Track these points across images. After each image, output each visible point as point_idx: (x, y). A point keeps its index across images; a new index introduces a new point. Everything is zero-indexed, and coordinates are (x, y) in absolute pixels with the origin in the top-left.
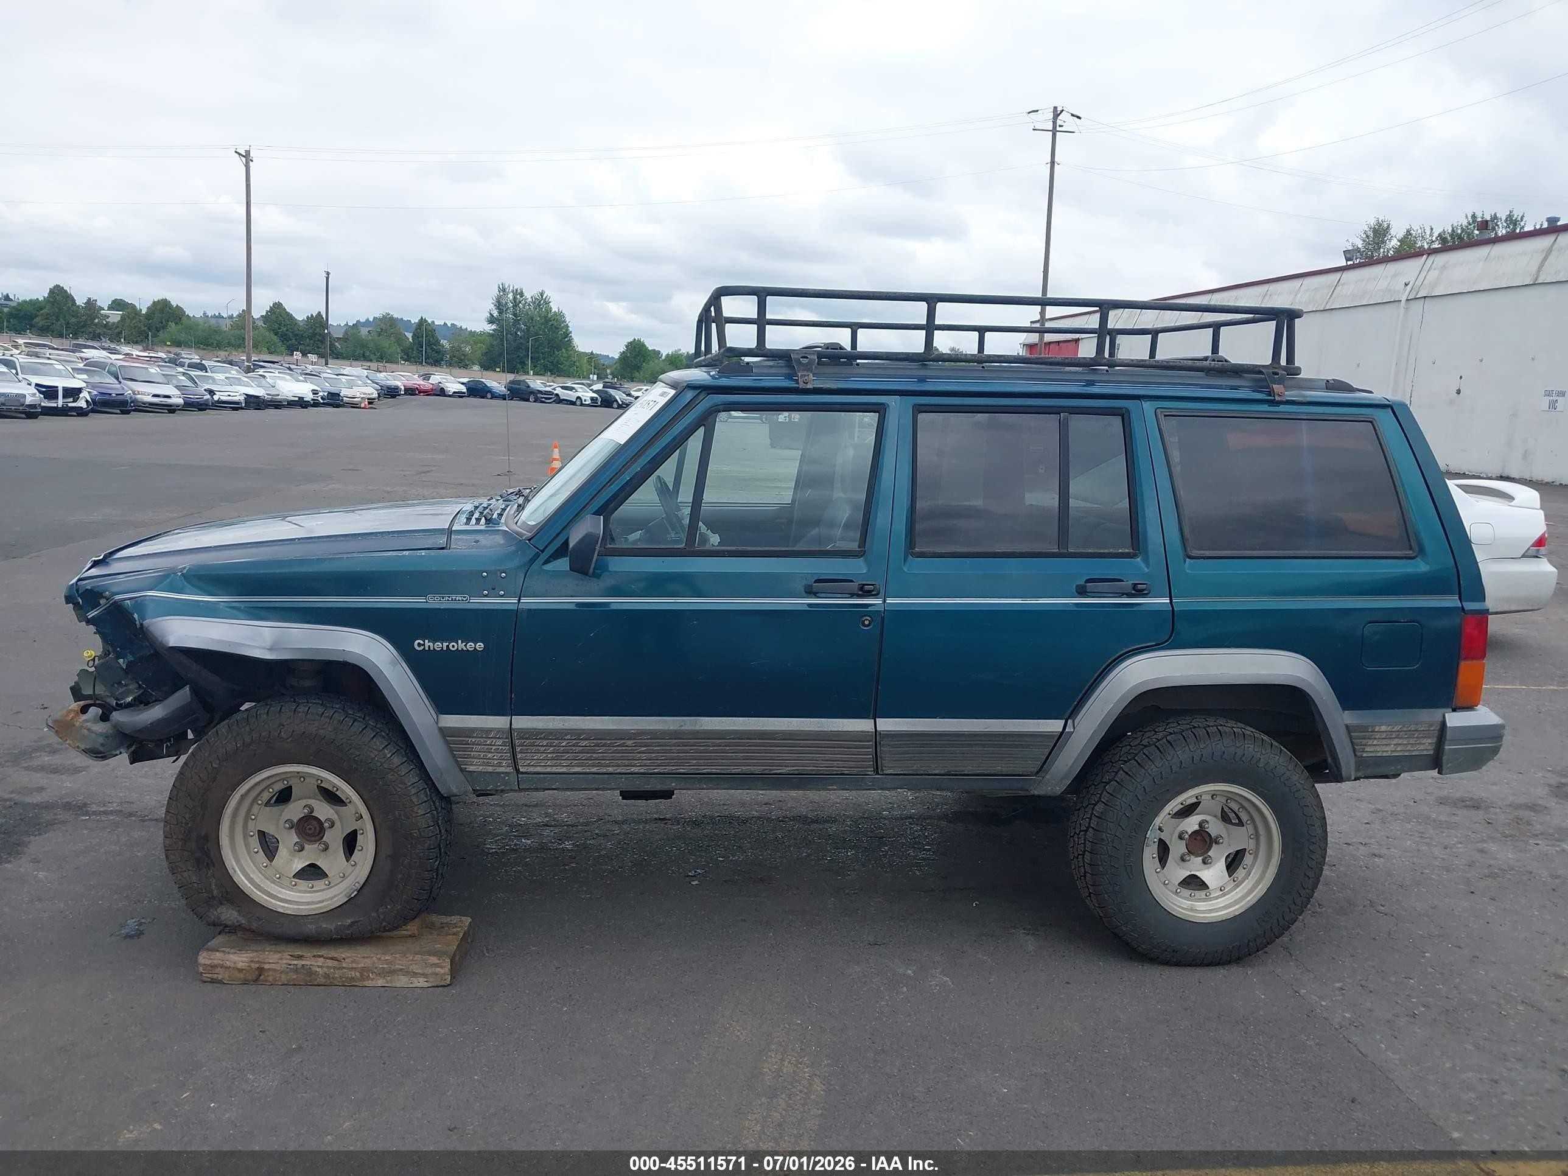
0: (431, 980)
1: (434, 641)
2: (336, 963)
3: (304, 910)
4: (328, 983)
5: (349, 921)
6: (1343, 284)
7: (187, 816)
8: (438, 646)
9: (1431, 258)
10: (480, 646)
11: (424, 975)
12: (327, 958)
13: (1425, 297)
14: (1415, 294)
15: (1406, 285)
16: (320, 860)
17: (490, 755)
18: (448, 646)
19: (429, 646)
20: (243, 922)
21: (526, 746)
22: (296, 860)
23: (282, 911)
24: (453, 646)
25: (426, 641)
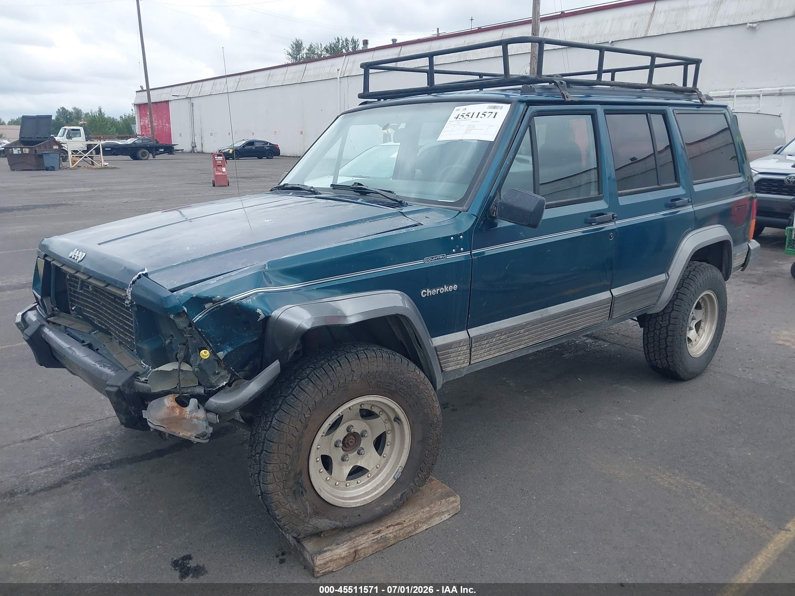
0: (451, 512)
1: (431, 289)
2: (400, 526)
3: (368, 498)
4: (398, 541)
5: (399, 495)
6: (308, 70)
7: (288, 462)
8: (434, 292)
9: (347, 57)
10: (455, 287)
11: (448, 511)
12: (395, 525)
13: (348, 76)
14: (343, 74)
15: (338, 70)
16: (359, 462)
17: (459, 358)
18: (439, 291)
19: (429, 293)
20: (338, 524)
21: (477, 346)
22: (344, 468)
23: (354, 506)
24: (442, 290)
25: (428, 290)
